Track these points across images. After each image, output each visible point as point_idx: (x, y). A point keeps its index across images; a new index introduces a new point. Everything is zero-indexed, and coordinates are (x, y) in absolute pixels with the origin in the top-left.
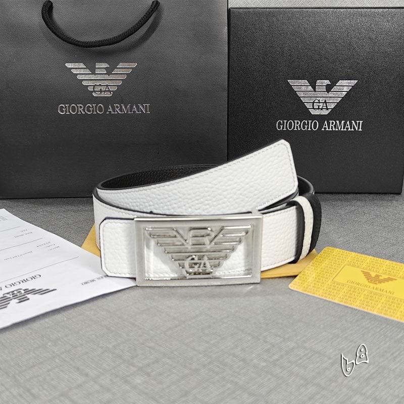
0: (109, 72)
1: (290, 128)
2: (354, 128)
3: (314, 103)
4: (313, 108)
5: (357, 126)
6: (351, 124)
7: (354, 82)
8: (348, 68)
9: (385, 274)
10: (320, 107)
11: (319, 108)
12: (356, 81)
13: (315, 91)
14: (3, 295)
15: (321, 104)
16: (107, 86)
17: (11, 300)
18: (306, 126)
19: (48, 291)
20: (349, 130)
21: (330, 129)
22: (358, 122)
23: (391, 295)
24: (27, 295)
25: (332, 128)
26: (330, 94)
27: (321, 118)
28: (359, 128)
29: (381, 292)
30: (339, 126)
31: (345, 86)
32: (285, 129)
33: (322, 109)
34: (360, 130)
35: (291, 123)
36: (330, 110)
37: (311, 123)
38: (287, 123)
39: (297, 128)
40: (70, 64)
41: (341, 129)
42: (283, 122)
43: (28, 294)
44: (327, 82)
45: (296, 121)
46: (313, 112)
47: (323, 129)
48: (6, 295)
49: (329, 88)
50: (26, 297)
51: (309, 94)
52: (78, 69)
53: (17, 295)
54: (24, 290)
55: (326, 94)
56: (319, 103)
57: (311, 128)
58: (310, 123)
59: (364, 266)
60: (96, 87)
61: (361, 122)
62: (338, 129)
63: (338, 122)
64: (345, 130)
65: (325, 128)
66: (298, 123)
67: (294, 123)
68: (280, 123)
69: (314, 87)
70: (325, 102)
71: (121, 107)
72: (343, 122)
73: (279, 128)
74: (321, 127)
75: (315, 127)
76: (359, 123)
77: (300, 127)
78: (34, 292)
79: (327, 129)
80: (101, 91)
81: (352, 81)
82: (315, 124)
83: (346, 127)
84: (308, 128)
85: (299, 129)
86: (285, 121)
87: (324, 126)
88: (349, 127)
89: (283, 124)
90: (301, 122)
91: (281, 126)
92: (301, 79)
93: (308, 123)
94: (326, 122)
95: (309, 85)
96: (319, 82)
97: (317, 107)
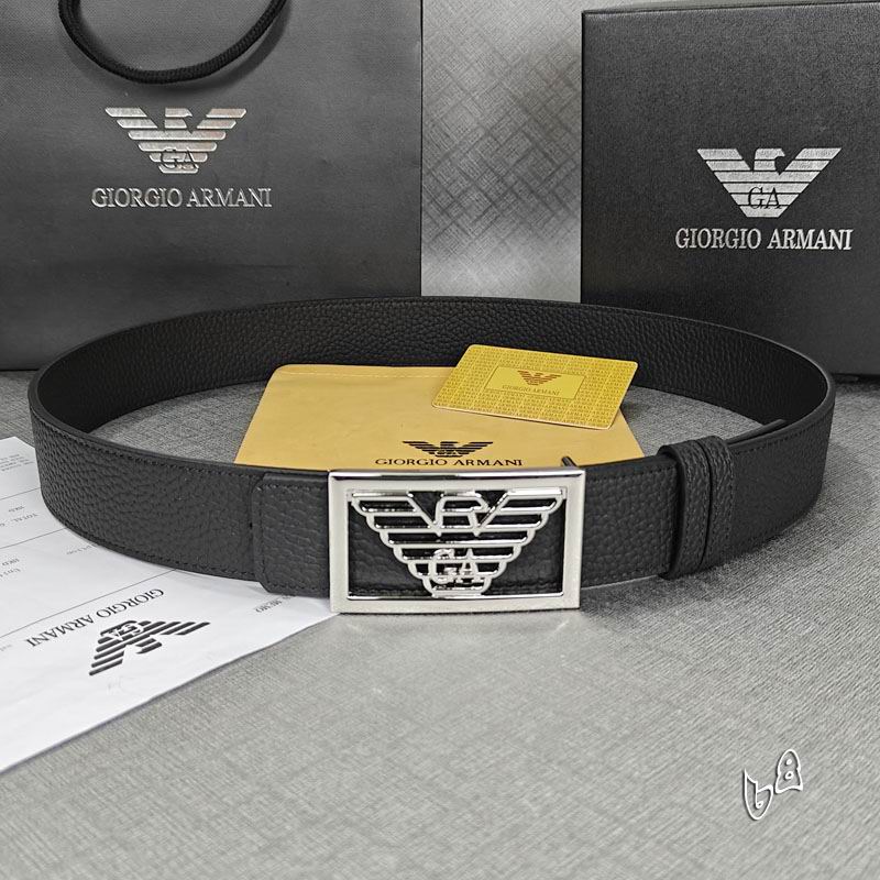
1: (704, 243)
2: (834, 244)
3: (750, 193)
4: (750, 205)
5: (841, 239)
6: (828, 236)
7: (832, 153)
8: (820, 122)
10: (764, 203)
11: (761, 205)
12: (839, 150)
13: (752, 170)
14: (102, 634)
15: (767, 197)
17: (124, 646)
18: (736, 240)
20: (825, 247)
21: (785, 247)
22: (842, 231)
24: (152, 637)
25: (789, 245)
26: (785, 177)
27: (767, 225)
28: (844, 245)
30: (805, 240)
31: (814, 160)
32: (694, 246)
33: (767, 206)
34: (847, 248)
35: (705, 233)
36: (785, 208)
37: (747, 233)
38: (697, 233)
39: (718, 243)
40: (116, 110)
41: (807, 245)
42: (690, 232)
43: (153, 633)
44: (779, 153)
45: (715, 230)
46: (749, 212)
47: (770, 247)
48: (107, 635)
49: (781, 165)
50: (153, 640)
51: (741, 177)
52: (130, 119)
53: (131, 636)
54: (142, 624)
55: (775, 177)
56: (762, 193)
57: (746, 243)
58: (743, 233)
62: (801, 245)
63: (800, 232)
64: (816, 247)
65: (775, 245)
66: (719, 234)
67: (712, 233)
68: (683, 233)
69: (751, 163)
70: (774, 192)
72: (811, 232)
73: (682, 243)
74: (766, 241)
75: (754, 241)
76: (845, 234)
77: (724, 241)
79: (779, 246)
81: (829, 150)
82: (754, 235)
83: (818, 242)
84: (739, 244)
85: (721, 247)
86: (694, 230)
87: (772, 241)
88: (824, 242)
89: (690, 236)
90: (725, 232)
91: (687, 240)
92: (724, 147)
93: (740, 233)
94: (776, 233)
95: (740, 158)
96: (760, 153)
97: (758, 203)
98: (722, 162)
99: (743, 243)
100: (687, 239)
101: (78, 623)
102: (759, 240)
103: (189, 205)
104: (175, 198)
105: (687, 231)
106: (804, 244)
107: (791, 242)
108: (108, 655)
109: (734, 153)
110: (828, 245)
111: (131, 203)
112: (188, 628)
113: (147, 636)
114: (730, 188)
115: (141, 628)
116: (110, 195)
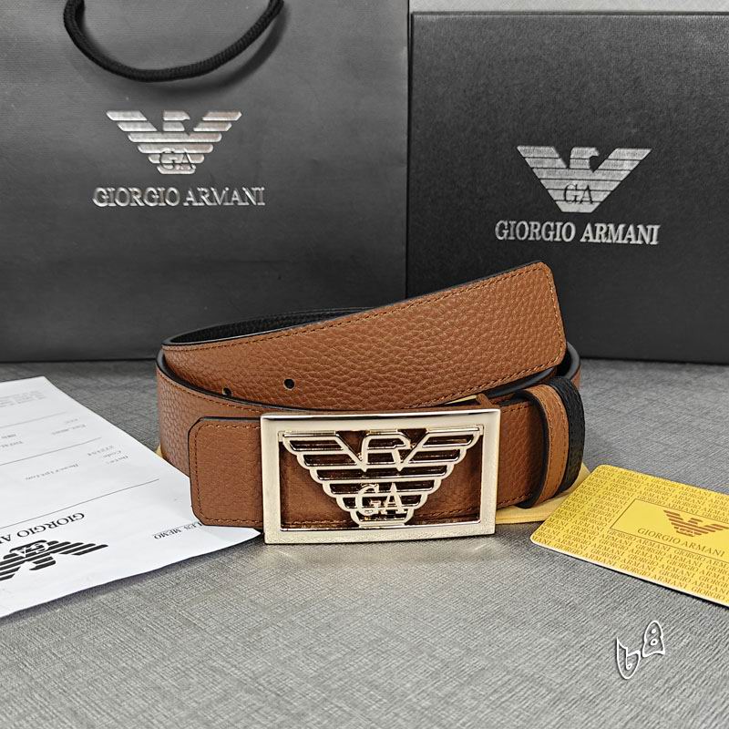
0: (189, 128)
1: (522, 235)
2: (643, 239)
3: (566, 189)
4: (565, 200)
5: (649, 235)
6: (637, 231)
7: (642, 153)
9: (708, 517)
10: (579, 199)
11: (575, 201)
12: (648, 151)
13: (568, 167)
14: (12, 550)
15: (580, 193)
16: (185, 154)
18: (551, 233)
19: (91, 548)
20: (633, 242)
21: (597, 240)
22: (649, 227)
23: (719, 557)
25: (600, 238)
26: (598, 175)
27: (581, 220)
28: (651, 240)
29: (700, 552)
30: (614, 233)
31: (625, 160)
32: (513, 238)
33: (581, 201)
34: (654, 242)
35: (523, 226)
36: (597, 204)
37: (562, 227)
38: (516, 225)
39: (535, 236)
40: (116, 113)
41: (618, 239)
42: (509, 225)
43: (54, 552)
44: (592, 152)
45: (532, 223)
46: (565, 208)
47: (583, 240)
49: (595, 164)
51: (557, 174)
52: (131, 122)
53: (35, 553)
54: (49, 544)
55: (589, 175)
56: (577, 190)
57: (561, 236)
58: (558, 227)
59: (669, 501)
60: (164, 156)
61: (656, 228)
62: (612, 238)
63: (611, 227)
64: (625, 241)
65: (587, 238)
66: (536, 227)
67: (530, 226)
68: (502, 227)
69: (567, 161)
70: (588, 189)
71: (211, 192)
72: (621, 227)
73: (502, 235)
74: (579, 235)
75: (568, 235)
76: (653, 229)
77: (540, 234)
78: (66, 548)
79: (591, 240)
80: (174, 164)
81: (639, 151)
82: (569, 229)
83: (627, 236)
84: (555, 236)
85: (538, 238)
86: (513, 223)
87: (585, 235)
88: (633, 236)
89: (509, 229)
90: (542, 225)
91: (506, 232)
92: (542, 145)
93: (555, 226)
94: (589, 227)
95: (557, 156)
96: (575, 152)
97: (573, 199)
105: (506, 224)
106: (614, 238)
107: (603, 236)
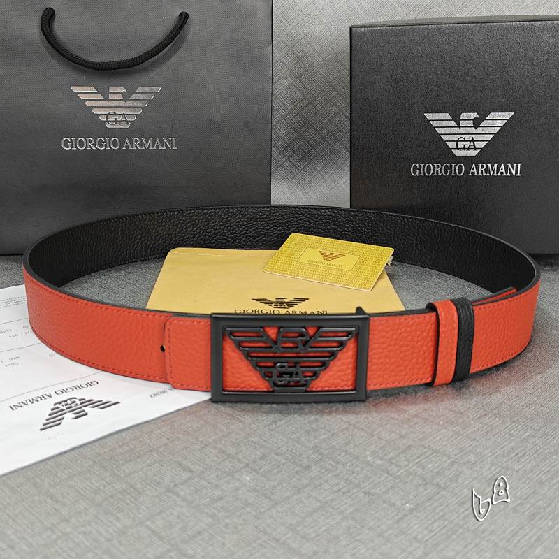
98: (440, 121)
99: (453, 172)
100: (417, 170)
101: (43, 398)
102: (463, 170)
103: (124, 148)
104: (115, 144)
108: (55, 419)
109: (447, 116)
110: (506, 173)
111: (87, 147)
112: (107, 405)
113: (81, 408)
114: (445, 138)
115: (78, 402)
116: (74, 142)
